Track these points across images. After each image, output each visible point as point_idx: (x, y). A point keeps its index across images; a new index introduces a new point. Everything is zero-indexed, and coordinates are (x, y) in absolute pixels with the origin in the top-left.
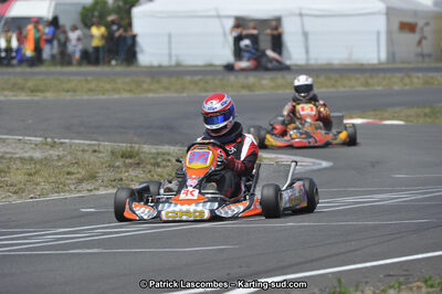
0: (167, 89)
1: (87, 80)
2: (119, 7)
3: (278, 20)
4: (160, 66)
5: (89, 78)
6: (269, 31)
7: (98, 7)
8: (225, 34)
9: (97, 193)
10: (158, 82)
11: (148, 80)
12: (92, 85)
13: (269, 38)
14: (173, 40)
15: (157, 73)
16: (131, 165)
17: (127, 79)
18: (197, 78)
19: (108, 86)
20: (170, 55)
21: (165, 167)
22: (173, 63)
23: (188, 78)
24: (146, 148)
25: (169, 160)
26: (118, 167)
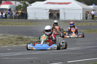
0: (33, 24)
1: (16, 22)
2: (24, 7)
3: (59, 10)
4: (33, 20)
5: (17, 22)
6: (57, 12)
7: (20, 7)
8: (47, 13)
9: (12, 46)
10: (32, 23)
11: (30, 23)
12: (17, 23)
13: (56, 14)
14: (36, 14)
15: (32, 21)
16: (21, 40)
17: (25, 22)
18: (40, 22)
19: (20, 24)
20: (35, 17)
21: (28, 41)
22: (36, 19)
23: (38, 22)
24: (25, 37)
25: (29, 40)
26: (18, 41)
